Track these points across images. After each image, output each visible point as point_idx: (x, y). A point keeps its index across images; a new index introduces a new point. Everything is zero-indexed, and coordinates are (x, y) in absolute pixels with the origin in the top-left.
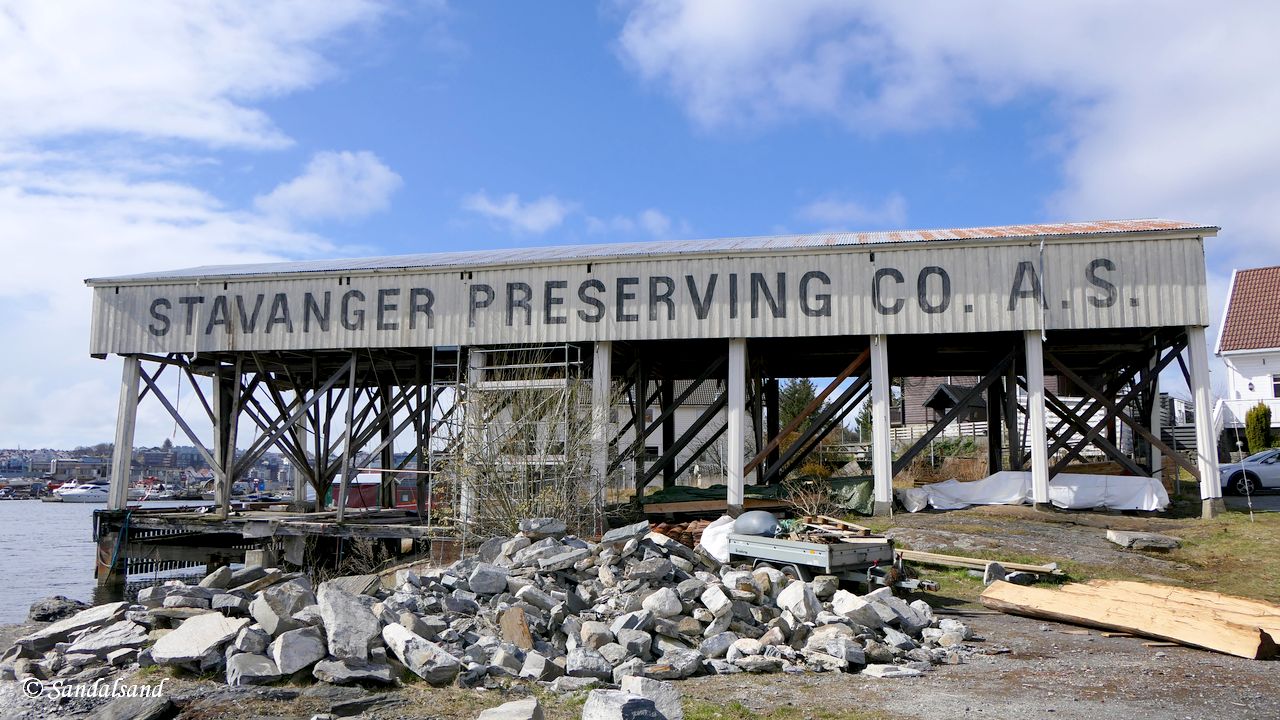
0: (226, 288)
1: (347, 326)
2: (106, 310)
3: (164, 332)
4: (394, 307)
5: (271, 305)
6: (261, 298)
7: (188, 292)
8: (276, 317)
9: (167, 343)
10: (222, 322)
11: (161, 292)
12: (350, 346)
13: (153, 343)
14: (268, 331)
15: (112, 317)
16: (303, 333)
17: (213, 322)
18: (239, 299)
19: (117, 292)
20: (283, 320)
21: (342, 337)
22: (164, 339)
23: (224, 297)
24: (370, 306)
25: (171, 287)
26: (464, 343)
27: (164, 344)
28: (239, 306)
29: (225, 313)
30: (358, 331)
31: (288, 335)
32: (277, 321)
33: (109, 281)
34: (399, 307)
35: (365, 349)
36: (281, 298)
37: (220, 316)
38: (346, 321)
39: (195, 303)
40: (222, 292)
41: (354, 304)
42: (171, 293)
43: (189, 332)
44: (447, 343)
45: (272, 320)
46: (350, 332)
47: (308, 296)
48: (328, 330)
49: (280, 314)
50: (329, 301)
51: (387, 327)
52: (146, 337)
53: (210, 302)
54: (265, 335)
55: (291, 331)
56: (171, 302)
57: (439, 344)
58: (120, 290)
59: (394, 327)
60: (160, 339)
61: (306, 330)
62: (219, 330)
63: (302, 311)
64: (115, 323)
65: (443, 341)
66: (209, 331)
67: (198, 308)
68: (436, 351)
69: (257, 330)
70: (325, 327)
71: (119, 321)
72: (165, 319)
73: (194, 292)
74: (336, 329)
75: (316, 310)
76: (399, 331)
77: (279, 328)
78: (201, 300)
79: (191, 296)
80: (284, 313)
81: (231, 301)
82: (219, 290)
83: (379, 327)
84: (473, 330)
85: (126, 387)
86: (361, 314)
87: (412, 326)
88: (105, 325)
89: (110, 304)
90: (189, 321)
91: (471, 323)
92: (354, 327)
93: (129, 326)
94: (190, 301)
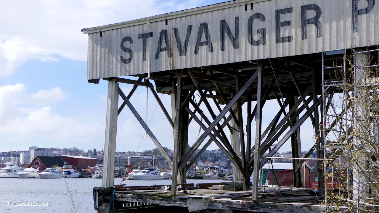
0: (166, 24)
1: (252, 42)
2: (95, 49)
3: (130, 60)
4: (288, 23)
5: (197, 32)
6: (190, 28)
7: (143, 30)
8: (202, 41)
9: (132, 67)
10: (165, 49)
11: (126, 32)
12: (255, 58)
13: (123, 69)
14: (196, 52)
15: (99, 54)
16: (220, 52)
17: (160, 50)
18: (176, 30)
19: (101, 36)
20: (206, 43)
21: (249, 52)
22: (129, 66)
23: (166, 31)
24: (270, 24)
25: (132, 27)
26: (349, 47)
27: (130, 69)
28: (176, 36)
29: (167, 42)
30: (261, 46)
31: (210, 54)
32: (202, 44)
33: (96, 28)
34: (293, 23)
35: (268, 59)
36: (204, 26)
37: (164, 45)
38: (252, 39)
39: (147, 37)
40: (165, 27)
41: (257, 24)
42: (132, 32)
43: (144, 59)
44: (334, 48)
45: (199, 44)
46: (255, 47)
47: (223, 22)
48: (238, 47)
49: (204, 39)
50: (238, 24)
51: (283, 40)
52: (119, 65)
53: (157, 35)
54: (194, 56)
55: (212, 51)
56: (133, 38)
57: (327, 49)
58: (103, 33)
59: (289, 39)
60: (127, 65)
61: (223, 49)
62: (164, 55)
63: (219, 34)
64: (101, 58)
65: (330, 47)
66: (157, 57)
67: (149, 40)
68: (325, 56)
69: (188, 53)
70: (236, 45)
71: (103, 56)
72: (130, 51)
73: (146, 29)
74: (244, 46)
75: (229, 33)
76: (293, 43)
77: (204, 49)
78: (151, 34)
79: (145, 32)
80: (207, 38)
81: (171, 33)
82: (162, 26)
83: (277, 41)
84: (356, 34)
85: (110, 102)
86: (263, 32)
87: (304, 36)
88: (95, 59)
89: (97, 45)
90: (145, 50)
91: (354, 29)
92: (258, 43)
93: (109, 59)
94: (144, 36)
